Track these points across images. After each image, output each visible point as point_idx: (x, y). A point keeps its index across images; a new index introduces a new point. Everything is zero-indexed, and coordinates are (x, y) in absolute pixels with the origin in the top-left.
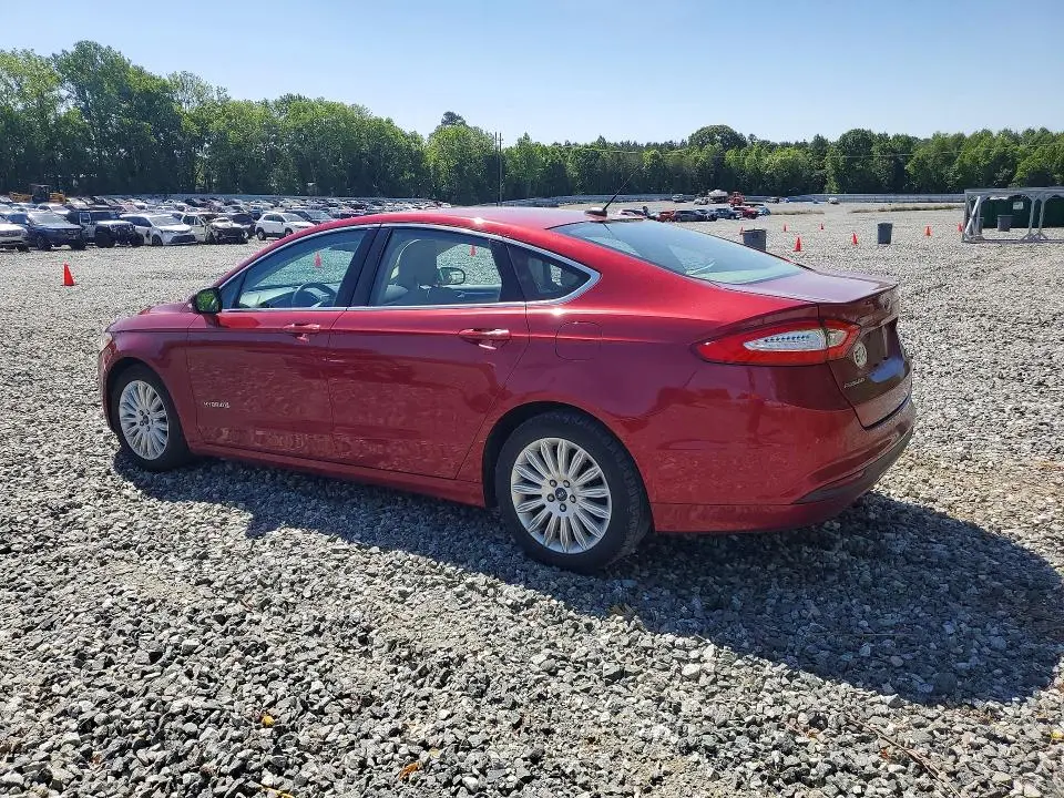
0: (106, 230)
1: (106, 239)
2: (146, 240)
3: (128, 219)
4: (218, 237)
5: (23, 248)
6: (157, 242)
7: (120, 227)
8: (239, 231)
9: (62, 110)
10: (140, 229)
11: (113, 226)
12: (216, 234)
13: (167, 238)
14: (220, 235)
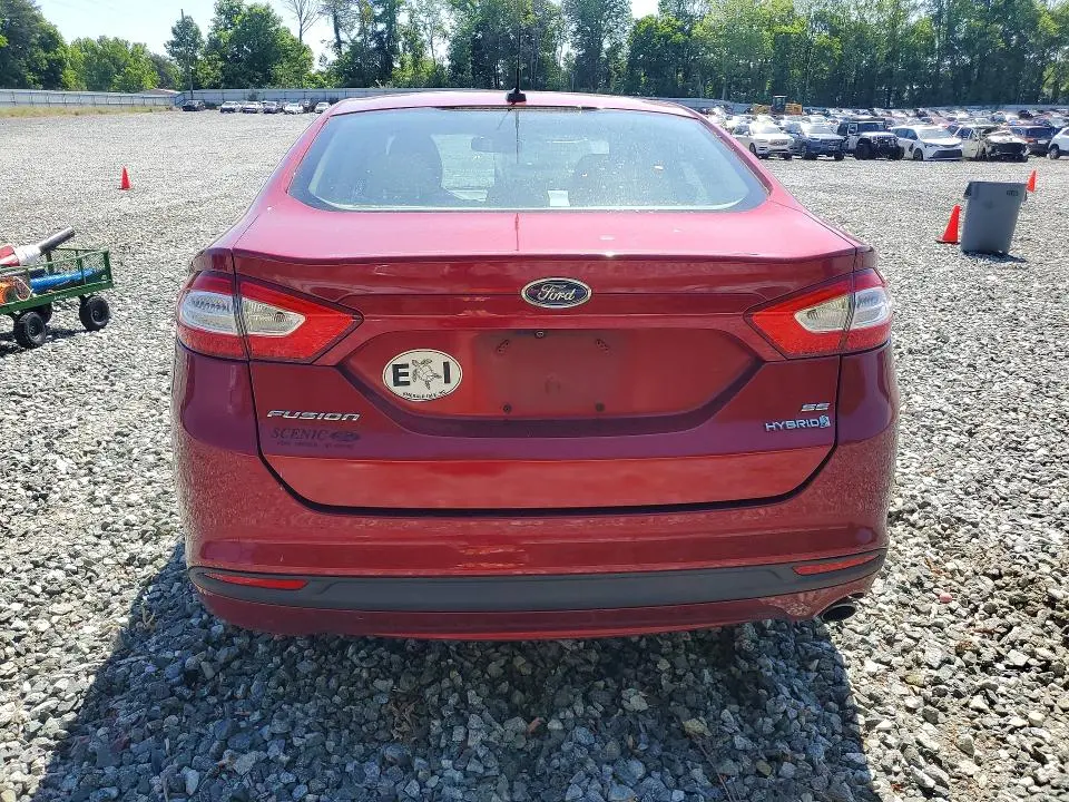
0: (867, 141)
1: (868, 151)
2: (908, 154)
3: (892, 131)
4: (990, 154)
5: (787, 157)
6: (918, 156)
7: (881, 140)
8: (1019, 147)
9: (913, 19)
10: (903, 142)
11: (875, 138)
12: (989, 150)
13: (929, 153)
14: (994, 151)
